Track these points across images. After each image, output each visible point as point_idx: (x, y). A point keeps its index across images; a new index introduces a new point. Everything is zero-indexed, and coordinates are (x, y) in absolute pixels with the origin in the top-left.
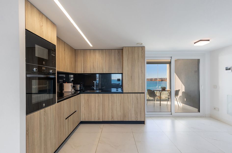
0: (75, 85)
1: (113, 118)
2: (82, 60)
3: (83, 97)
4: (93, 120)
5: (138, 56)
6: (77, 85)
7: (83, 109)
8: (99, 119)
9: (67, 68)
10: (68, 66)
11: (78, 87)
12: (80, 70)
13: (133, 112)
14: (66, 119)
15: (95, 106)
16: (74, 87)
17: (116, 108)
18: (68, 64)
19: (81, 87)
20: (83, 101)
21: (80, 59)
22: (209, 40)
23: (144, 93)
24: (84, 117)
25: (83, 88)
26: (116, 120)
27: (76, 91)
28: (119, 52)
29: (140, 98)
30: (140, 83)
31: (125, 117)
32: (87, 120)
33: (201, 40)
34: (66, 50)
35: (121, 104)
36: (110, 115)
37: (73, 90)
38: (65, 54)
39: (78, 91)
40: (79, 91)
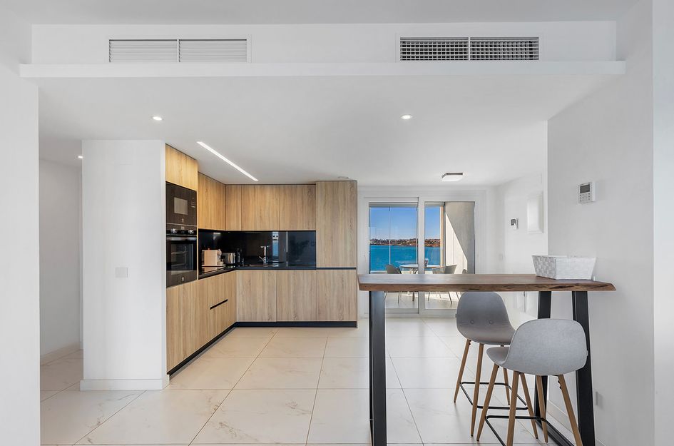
0: (225, 254)
1: (296, 315)
2: (240, 205)
3: (241, 275)
4: (259, 320)
5: (345, 200)
6: (229, 254)
7: (239, 299)
8: (270, 317)
9: (211, 222)
10: (213, 218)
11: (231, 257)
12: (234, 226)
13: (335, 305)
14: (211, 308)
15: (263, 293)
16: (223, 257)
17: (303, 297)
18: (213, 212)
19: (236, 258)
20: (241, 285)
21: (235, 203)
22: (461, 174)
23: (355, 268)
24: (241, 314)
25: (241, 260)
26: (302, 319)
27: (227, 265)
28: (310, 190)
29: (348, 278)
30: (349, 249)
31: (319, 314)
32: (247, 320)
33: (447, 174)
34: (209, 188)
35: (311, 290)
36: (292, 311)
37: (221, 264)
38: (207, 196)
39: (231, 265)
40: (233, 265)
